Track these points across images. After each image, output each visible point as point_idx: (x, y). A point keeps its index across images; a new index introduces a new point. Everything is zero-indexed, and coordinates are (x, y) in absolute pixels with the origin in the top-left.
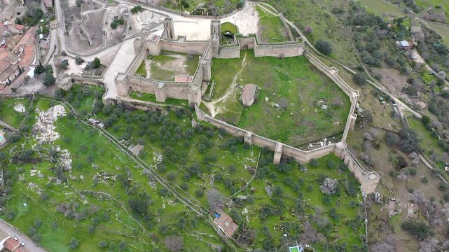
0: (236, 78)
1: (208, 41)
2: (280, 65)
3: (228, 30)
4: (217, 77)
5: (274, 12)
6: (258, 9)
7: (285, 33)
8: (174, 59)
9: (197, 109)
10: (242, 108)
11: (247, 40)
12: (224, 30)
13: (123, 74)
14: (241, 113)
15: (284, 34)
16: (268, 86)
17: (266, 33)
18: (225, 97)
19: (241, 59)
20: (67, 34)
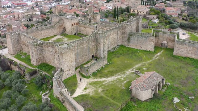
0: (137, 66)
4: (115, 60)
11: (167, 35)
16: (183, 84)
19: (154, 53)
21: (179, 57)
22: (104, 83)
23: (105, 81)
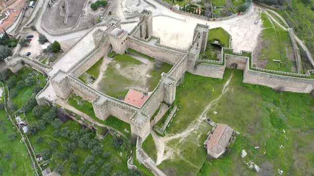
0: (207, 108)
1: (183, 51)
2: (275, 102)
3: (218, 38)
4: (184, 100)
5: (283, 24)
6: (264, 18)
7: (292, 56)
8: (139, 63)
9: (138, 147)
10: (204, 160)
11: (238, 58)
12: (212, 38)
13: (65, 73)
14: (199, 168)
15: (290, 57)
16: (251, 132)
17: (266, 51)
18: (184, 134)
19: (223, 81)
20: (49, 6)
21: (249, 86)
22: (180, 141)
23: (180, 138)
